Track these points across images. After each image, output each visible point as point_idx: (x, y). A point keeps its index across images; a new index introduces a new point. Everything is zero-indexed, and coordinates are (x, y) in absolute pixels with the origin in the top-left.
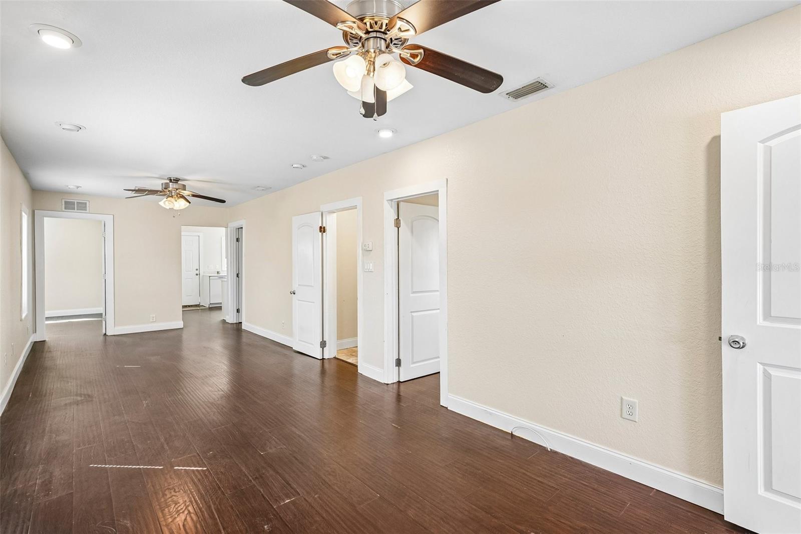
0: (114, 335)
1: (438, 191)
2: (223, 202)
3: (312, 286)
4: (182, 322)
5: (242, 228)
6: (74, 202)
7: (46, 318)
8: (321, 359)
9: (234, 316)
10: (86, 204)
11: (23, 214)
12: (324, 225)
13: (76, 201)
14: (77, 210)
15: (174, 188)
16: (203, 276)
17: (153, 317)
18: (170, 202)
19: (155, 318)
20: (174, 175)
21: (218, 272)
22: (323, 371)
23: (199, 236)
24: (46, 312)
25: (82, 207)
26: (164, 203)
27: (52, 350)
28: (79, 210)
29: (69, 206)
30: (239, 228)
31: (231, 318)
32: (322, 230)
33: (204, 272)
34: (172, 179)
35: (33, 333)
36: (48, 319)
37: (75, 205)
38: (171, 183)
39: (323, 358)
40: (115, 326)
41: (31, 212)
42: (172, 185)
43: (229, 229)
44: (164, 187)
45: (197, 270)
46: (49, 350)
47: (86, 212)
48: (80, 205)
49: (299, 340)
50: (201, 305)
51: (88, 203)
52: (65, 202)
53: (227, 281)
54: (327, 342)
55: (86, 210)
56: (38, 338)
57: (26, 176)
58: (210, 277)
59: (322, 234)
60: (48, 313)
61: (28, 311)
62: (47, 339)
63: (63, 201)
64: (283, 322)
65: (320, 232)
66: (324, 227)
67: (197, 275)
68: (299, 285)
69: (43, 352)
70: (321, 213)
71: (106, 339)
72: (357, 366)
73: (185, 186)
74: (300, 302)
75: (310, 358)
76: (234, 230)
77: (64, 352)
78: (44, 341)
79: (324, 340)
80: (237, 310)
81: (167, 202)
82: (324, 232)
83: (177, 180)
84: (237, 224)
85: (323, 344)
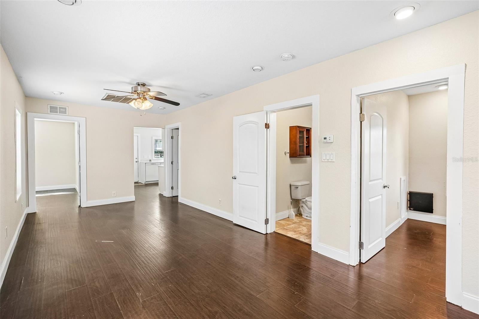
0: (87, 207)
1: (448, 78)
2: (177, 104)
3: (256, 173)
4: (134, 196)
5: (178, 129)
6: (57, 107)
7: (36, 192)
8: (265, 234)
9: (169, 192)
10: (65, 109)
11: (17, 112)
12: (268, 122)
13: (58, 106)
14: (59, 113)
15: (142, 91)
16: (140, 163)
17: (114, 194)
18: (138, 102)
19: (115, 194)
20: (141, 82)
21: (150, 160)
22: (267, 244)
23: (138, 136)
24: (36, 188)
25: (63, 111)
26: (134, 103)
27: (41, 222)
28: (61, 113)
29: (53, 110)
30: (173, 129)
31: (167, 194)
32: (267, 126)
33: (141, 160)
34: (140, 83)
35: (27, 207)
36: (38, 192)
37: (57, 109)
38: (139, 87)
39: (267, 233)
40: (87, 201)
41: (24, 113)
42: (140, 88)
43: (166, 130)
44: (133, 90)
45: (136, 159)
46: (39, 223)
47: (65, 114)
48: (61, 110)
49: (240, 216)
50: (139, 182)
51: (67, 108)
52: (50, 107)
53: (164, 167)
54: (269, 220)
55: (66, 113)
56: (30, 210)
57: (19, 80)
58: (146, 163)
59: (267, 129)
60: (38, 189)
61: (22, 191)
62: (37, 211)
63: (49, 106)
64: (220, 200)
65: (266, 128)
66: (268, 124)
67: (136, 162)
68: (240, 172)
69: (34, 224)
70: (266, 112)
71: (80, 210)
72: (310, 245)
73: (150, 89)
74: (240, 185)
75: (254, 232)
76: (169, 130)
77: (51, 224)
78: (36, 212)
79: (267, 218)
80: (172, 187)
81: (136, 102)
82: (268, 128)
83: (144, 85)
84: (175, 126)
85: (267, 221)
